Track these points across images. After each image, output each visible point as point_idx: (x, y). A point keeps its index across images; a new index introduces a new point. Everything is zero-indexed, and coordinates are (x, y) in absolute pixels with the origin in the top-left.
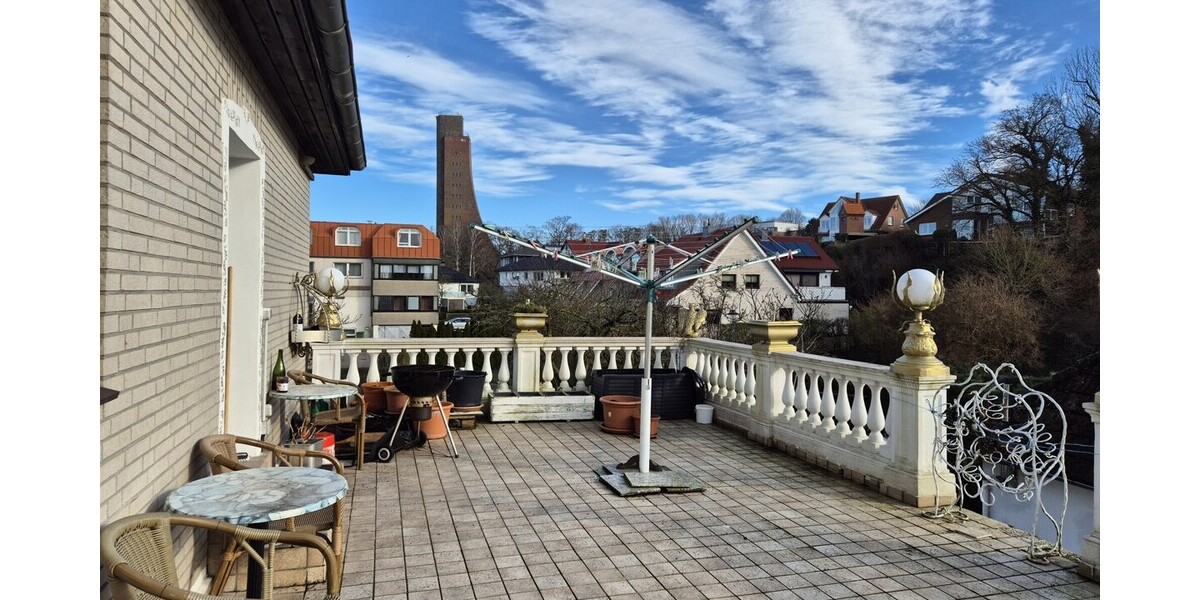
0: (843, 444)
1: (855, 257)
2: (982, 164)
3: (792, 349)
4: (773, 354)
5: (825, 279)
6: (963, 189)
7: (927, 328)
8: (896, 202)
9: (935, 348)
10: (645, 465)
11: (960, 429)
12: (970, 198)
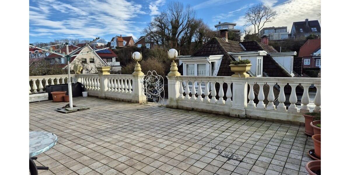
0: (123, 94)
1: (122, 53)
2: (151, 29)
3: (109, 74)
4: (104, 75)
5: (114, 60)
6: (147, 35)
7: (139, 65)
8: (131, 38)
9: (141, 69)
10: (71, 106)
11: (146, 85)
12: (149, 38)
